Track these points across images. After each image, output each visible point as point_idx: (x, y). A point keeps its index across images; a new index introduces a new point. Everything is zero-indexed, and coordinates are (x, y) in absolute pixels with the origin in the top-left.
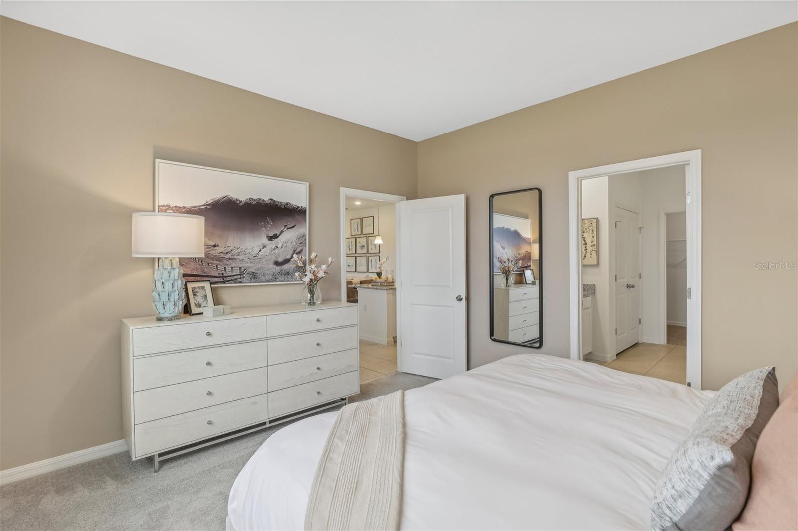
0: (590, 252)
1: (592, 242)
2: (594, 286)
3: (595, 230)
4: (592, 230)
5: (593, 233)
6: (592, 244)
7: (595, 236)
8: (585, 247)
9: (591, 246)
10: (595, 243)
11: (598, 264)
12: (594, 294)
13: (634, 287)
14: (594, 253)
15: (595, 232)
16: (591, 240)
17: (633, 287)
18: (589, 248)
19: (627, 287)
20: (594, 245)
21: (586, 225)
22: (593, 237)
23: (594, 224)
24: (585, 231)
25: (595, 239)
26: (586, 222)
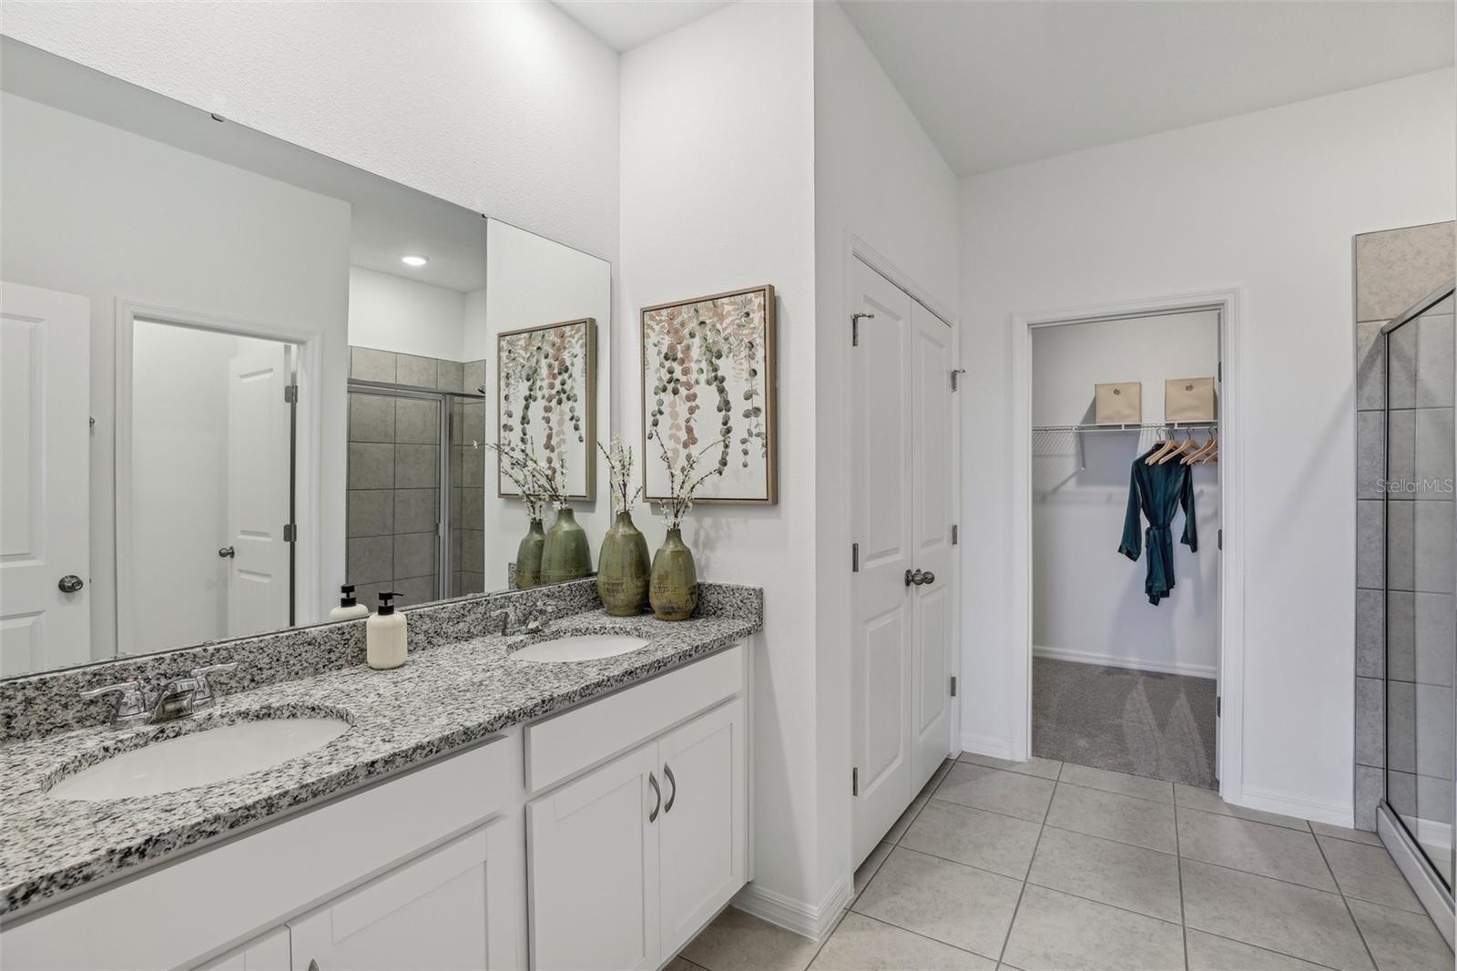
0: (744, 442)
1: (748, 397)
2: (760, 593)
3: (759, 341)
4: (751, 345)
5: (752, 357)
6: (748, 405)
7: (760, 367)
8: (725, 423)
9: (747, 415)
10: (760, 401)
11: (773, 498)
12: (756, 630)
13: (932, 580)
14: (757, 446)
15: (760, 353)
16: (746, 387)
17: (929, 579)
18: (740, 425)
19: (908, 583)
20: (757, 410)
21: (728, 321)
22: (754, 372)
23: (757, 317)
24: (725, 349)
25: (760, 383)
26: (728, 308)
